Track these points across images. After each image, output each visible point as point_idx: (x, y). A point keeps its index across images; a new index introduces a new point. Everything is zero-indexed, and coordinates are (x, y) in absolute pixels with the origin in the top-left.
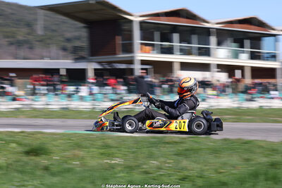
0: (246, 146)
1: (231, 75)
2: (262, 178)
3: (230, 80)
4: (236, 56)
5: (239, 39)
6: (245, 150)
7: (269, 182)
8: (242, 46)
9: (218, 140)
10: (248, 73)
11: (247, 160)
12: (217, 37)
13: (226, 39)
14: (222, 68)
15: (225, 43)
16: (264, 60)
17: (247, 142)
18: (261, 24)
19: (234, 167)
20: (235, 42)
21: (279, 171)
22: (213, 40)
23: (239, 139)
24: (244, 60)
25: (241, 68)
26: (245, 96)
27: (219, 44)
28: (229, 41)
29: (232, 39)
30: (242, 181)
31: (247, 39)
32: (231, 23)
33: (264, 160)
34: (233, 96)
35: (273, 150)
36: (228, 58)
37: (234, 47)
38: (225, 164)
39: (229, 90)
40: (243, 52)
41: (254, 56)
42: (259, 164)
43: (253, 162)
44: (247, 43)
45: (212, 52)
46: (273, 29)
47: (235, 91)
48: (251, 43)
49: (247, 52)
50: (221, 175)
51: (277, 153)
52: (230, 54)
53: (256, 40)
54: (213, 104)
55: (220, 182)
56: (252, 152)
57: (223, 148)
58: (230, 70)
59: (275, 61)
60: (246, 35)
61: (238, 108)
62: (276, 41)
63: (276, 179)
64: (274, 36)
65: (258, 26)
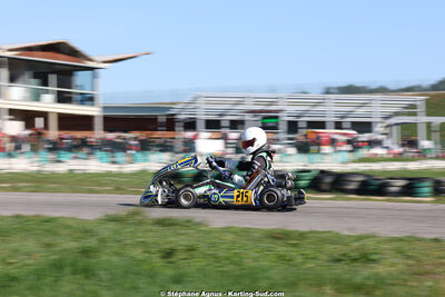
0: (48, 226)
1: (29, 124)
2: (68, 270)
3: (28, 132)
4: (36, 97)
5: (41, 74)
6: (47, 231)
7: (78, 276)
8: (45, 83)
9: (8, 217)
10: (53, 122)
11: (49, 245)
12: (10, 69)
13: (23, 74)
14: (16, 114)
15: (21, 79)
16: (76, 103)
17: (48, 220)
18: (73, 53)
19: (29, 254)
20: (35, 77)
21: (92, 260)
22: (4, 73)
23: (38, 216)
24: (48, 103)
25: (44, 115)
26: (51, 156)
27: (13, 79)
28: (27, 76)
29: (31, 72)
30: (39, 274)
31: (53, 73)
32: (30, 49)
33: (72, 245)
34: (32, 155)
35: (86, 231)
36: (25, 99)
37: (34, 84)
38: (16, 251)
39: (26, 147)
40: (47, 92)
41: (62, 98)
42: (66, 250)
43: (57, 249)
44: (53, 78)
45: (3, 91)
46: (90, 60)
47: (34, 149)
48: (58, 80)
49: (52, 92)
50: (10, 267)
52: (28, 95)
53: (66, 75)
55: (8, 275)
56: (55, 234)
57: (15, 229)
58: (27, 117)
59: (93, 105)
60: (52, 68)
61: (39, 172)
62: (94, 77)
63: (87, 272)
64: (92, 69)
65: (69, 55)
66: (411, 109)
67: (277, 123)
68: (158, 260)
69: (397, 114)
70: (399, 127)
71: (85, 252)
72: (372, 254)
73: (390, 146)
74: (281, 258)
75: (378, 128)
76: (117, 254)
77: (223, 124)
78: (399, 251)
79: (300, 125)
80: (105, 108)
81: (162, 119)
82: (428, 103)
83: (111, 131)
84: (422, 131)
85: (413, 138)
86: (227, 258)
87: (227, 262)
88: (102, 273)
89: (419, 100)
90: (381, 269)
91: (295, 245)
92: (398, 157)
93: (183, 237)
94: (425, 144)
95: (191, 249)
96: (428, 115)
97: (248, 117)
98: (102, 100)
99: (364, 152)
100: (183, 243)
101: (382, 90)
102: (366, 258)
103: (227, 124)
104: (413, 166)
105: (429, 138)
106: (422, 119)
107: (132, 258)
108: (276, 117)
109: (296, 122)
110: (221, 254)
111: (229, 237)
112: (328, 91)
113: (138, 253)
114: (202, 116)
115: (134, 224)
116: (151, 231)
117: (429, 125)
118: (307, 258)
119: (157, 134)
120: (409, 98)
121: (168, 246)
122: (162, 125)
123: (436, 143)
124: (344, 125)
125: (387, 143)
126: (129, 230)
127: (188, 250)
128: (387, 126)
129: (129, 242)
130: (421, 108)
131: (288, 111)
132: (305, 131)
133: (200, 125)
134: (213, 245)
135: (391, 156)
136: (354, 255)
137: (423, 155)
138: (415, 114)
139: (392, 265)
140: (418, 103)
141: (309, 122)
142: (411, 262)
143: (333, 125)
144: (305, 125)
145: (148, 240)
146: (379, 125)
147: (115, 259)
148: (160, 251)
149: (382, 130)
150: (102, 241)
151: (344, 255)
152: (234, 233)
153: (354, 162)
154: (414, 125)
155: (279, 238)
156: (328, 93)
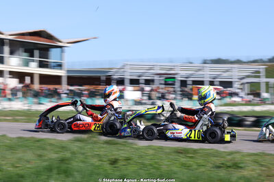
0: (38, 144)
1: (22, 81)
2: (55, 171)
3: (21, 85)
4: (26, 64)
5: (29, 50)
6: (38, 147)
7: (61, 176)
8: (32, 55)
9: (14, 138)
10: (36, 80)
11: (40, 156)
12: (10, 47)
13: (19, 50)
14: (14, 74)
15: (17, 53)
16: (51, 68)
17: (38, 141)
18: (49, 37)
19: (28, 162)
20: (25, 52)
21: (69, 166)
22: (7, 49)
23: (32, 138)
24: (34, 68)
25: (31, 75)
26: (35, 100)
27: (12, 53)
28: (21, 51)
29: (23, 49)
30: (38, 174)
31: (37, 49)
32: (23, 34)
33: (54, 156)
34: (23, 99)
35: (63, 147)
36: (19, 65)
37: (25, 56)
38: (20, 159)
39: (20, 94)
40: (33, 61)
41: (42, 65)
42: (50, 159)
43: (46, 158)
44: (36, 53)
45: (5, 60)
46: (60, 42)
47: (25, 95)
48: (40, 53)
49: (36, 61)
50: (15, 169)
51: (67, 150)
52: (21, 63)
53: (45, 51)
54: (6, 106)
55: (18, 174)
56: (44, 149)
57: (19, 146)
58: (20, 76)
59: (61, 69)
60: (36, 46)
61: (29, 110)
62: (62, 52)
63: (67, 173)
64: (61, 47)
65: (47, 38)
66: (256, 74)
67: (174, 82)
68: (108, 166)
69: (248, 76)
70: (249, 85)
71: (63, 160)
72: (240, 163)
73: (243, 96)
74: (183, 165)
75: (236, 85)
76: (83, 162)
77: (141, 81)
78: (256, 162)
79: (188, 83)
80: (68, 71)
81: (103, 78)
82: (267, 70)
83: (72, 85)
84: (263, 87)
85: (258, 91)
86: (151, 165)
87: (151, 167)
88: (76, 173)
89: (262, 68)
90: (245, 173)
91: (191, 157)
92: (248, 103)
93: (122, 152)
94: (265, 95)
95: (128, 159)
96: (267, 77)
97: (156, 78)
98: (66, 66)
99: (228, 100)
100: (123, 155)
101: (238, 62)
102: (236, 166)
103: (143, 82)
104: (258, 109)
105: (267, 92)
106: (263, 80)
107: (92, 164)
108: (174, 78)
109: (186, 81)
110: (147, 162)
111: (151, 152)
112: (205, 62)
113: (95, 161)
114: (128, 77)
115: (92, 143)
116: (103, 148)
117: (267, 84)
118: (200, 165)
119: (100, 87)
120: (255, 67)
121: (113, 157)
122: (103, 82)
123: (271, 95)
124: (215, 83)
125: (242, 94)
126: (89, 147)
127: (125, 160)
128: (242, 84)
129: (89, 154)
130: (263, 73)
131: (181, 74)
132: (191, 87)
133: (127, 82)
134: (141, 157)
135: (244, 102)
136: (229, 164)
137: (263, 102)
138: (259, 77)
139: (253, 170)
140: (261, 70)
141: (193, 81)
142: (264, 168)
143: (208, 83)
144: (191, 83)
145: (101, 153)
146: (237, 83)
147: (81, 165)
148: (109, 160)
149: (239, 86)
150: (73, 153)
151: (223, 164)
152: (154, 149)
153: (221, 106)
154: (259, 83)
155: (182, 153)
156: (205, 63)
